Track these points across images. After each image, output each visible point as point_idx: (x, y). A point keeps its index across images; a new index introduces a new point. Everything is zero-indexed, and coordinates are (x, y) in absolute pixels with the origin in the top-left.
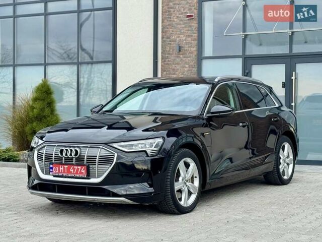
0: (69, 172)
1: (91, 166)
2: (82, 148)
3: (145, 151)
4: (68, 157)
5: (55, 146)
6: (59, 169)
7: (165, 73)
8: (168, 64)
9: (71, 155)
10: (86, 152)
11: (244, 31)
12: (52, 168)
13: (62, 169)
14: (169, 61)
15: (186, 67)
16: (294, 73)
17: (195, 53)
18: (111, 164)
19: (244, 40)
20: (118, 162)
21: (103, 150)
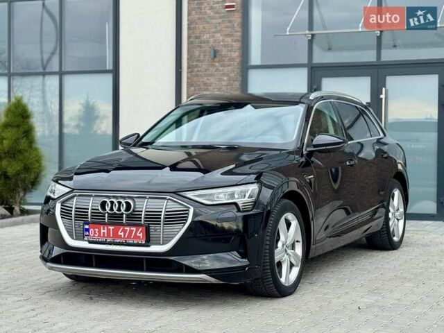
0: (116, 235)
1: (152, 227)
2: (136, 200)
3: (235, 204)
4: (115, 214)
5: (91, 196)
6: (99, 232)
7: (192, 88)
8: (197, 76)
9: (119, 209)
10: (144, 206)
11: (311, 28)
12: (87, 230)
13: (105, 231)
14: (198, 71)
15: (224, 81)
16: (384, 89)
17: (238, 60)
18: (185, 223)
19: (311, 42)
20: (196, 219)
21: (170, 203)
